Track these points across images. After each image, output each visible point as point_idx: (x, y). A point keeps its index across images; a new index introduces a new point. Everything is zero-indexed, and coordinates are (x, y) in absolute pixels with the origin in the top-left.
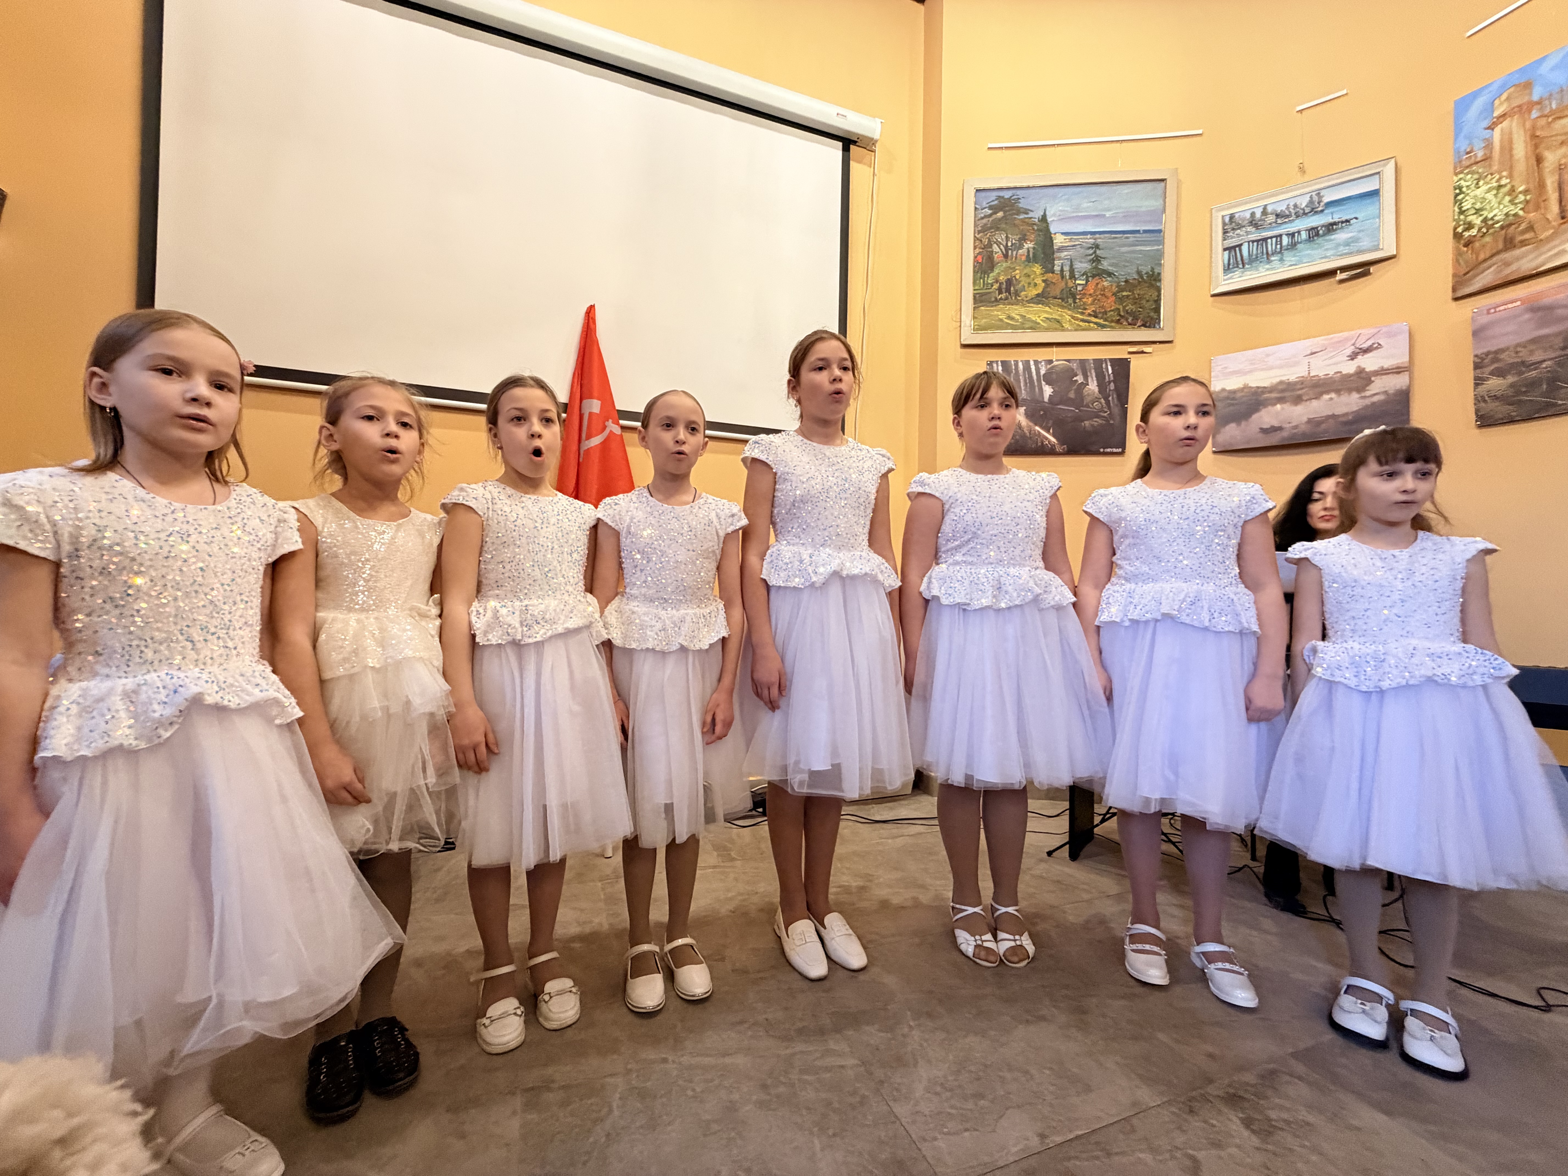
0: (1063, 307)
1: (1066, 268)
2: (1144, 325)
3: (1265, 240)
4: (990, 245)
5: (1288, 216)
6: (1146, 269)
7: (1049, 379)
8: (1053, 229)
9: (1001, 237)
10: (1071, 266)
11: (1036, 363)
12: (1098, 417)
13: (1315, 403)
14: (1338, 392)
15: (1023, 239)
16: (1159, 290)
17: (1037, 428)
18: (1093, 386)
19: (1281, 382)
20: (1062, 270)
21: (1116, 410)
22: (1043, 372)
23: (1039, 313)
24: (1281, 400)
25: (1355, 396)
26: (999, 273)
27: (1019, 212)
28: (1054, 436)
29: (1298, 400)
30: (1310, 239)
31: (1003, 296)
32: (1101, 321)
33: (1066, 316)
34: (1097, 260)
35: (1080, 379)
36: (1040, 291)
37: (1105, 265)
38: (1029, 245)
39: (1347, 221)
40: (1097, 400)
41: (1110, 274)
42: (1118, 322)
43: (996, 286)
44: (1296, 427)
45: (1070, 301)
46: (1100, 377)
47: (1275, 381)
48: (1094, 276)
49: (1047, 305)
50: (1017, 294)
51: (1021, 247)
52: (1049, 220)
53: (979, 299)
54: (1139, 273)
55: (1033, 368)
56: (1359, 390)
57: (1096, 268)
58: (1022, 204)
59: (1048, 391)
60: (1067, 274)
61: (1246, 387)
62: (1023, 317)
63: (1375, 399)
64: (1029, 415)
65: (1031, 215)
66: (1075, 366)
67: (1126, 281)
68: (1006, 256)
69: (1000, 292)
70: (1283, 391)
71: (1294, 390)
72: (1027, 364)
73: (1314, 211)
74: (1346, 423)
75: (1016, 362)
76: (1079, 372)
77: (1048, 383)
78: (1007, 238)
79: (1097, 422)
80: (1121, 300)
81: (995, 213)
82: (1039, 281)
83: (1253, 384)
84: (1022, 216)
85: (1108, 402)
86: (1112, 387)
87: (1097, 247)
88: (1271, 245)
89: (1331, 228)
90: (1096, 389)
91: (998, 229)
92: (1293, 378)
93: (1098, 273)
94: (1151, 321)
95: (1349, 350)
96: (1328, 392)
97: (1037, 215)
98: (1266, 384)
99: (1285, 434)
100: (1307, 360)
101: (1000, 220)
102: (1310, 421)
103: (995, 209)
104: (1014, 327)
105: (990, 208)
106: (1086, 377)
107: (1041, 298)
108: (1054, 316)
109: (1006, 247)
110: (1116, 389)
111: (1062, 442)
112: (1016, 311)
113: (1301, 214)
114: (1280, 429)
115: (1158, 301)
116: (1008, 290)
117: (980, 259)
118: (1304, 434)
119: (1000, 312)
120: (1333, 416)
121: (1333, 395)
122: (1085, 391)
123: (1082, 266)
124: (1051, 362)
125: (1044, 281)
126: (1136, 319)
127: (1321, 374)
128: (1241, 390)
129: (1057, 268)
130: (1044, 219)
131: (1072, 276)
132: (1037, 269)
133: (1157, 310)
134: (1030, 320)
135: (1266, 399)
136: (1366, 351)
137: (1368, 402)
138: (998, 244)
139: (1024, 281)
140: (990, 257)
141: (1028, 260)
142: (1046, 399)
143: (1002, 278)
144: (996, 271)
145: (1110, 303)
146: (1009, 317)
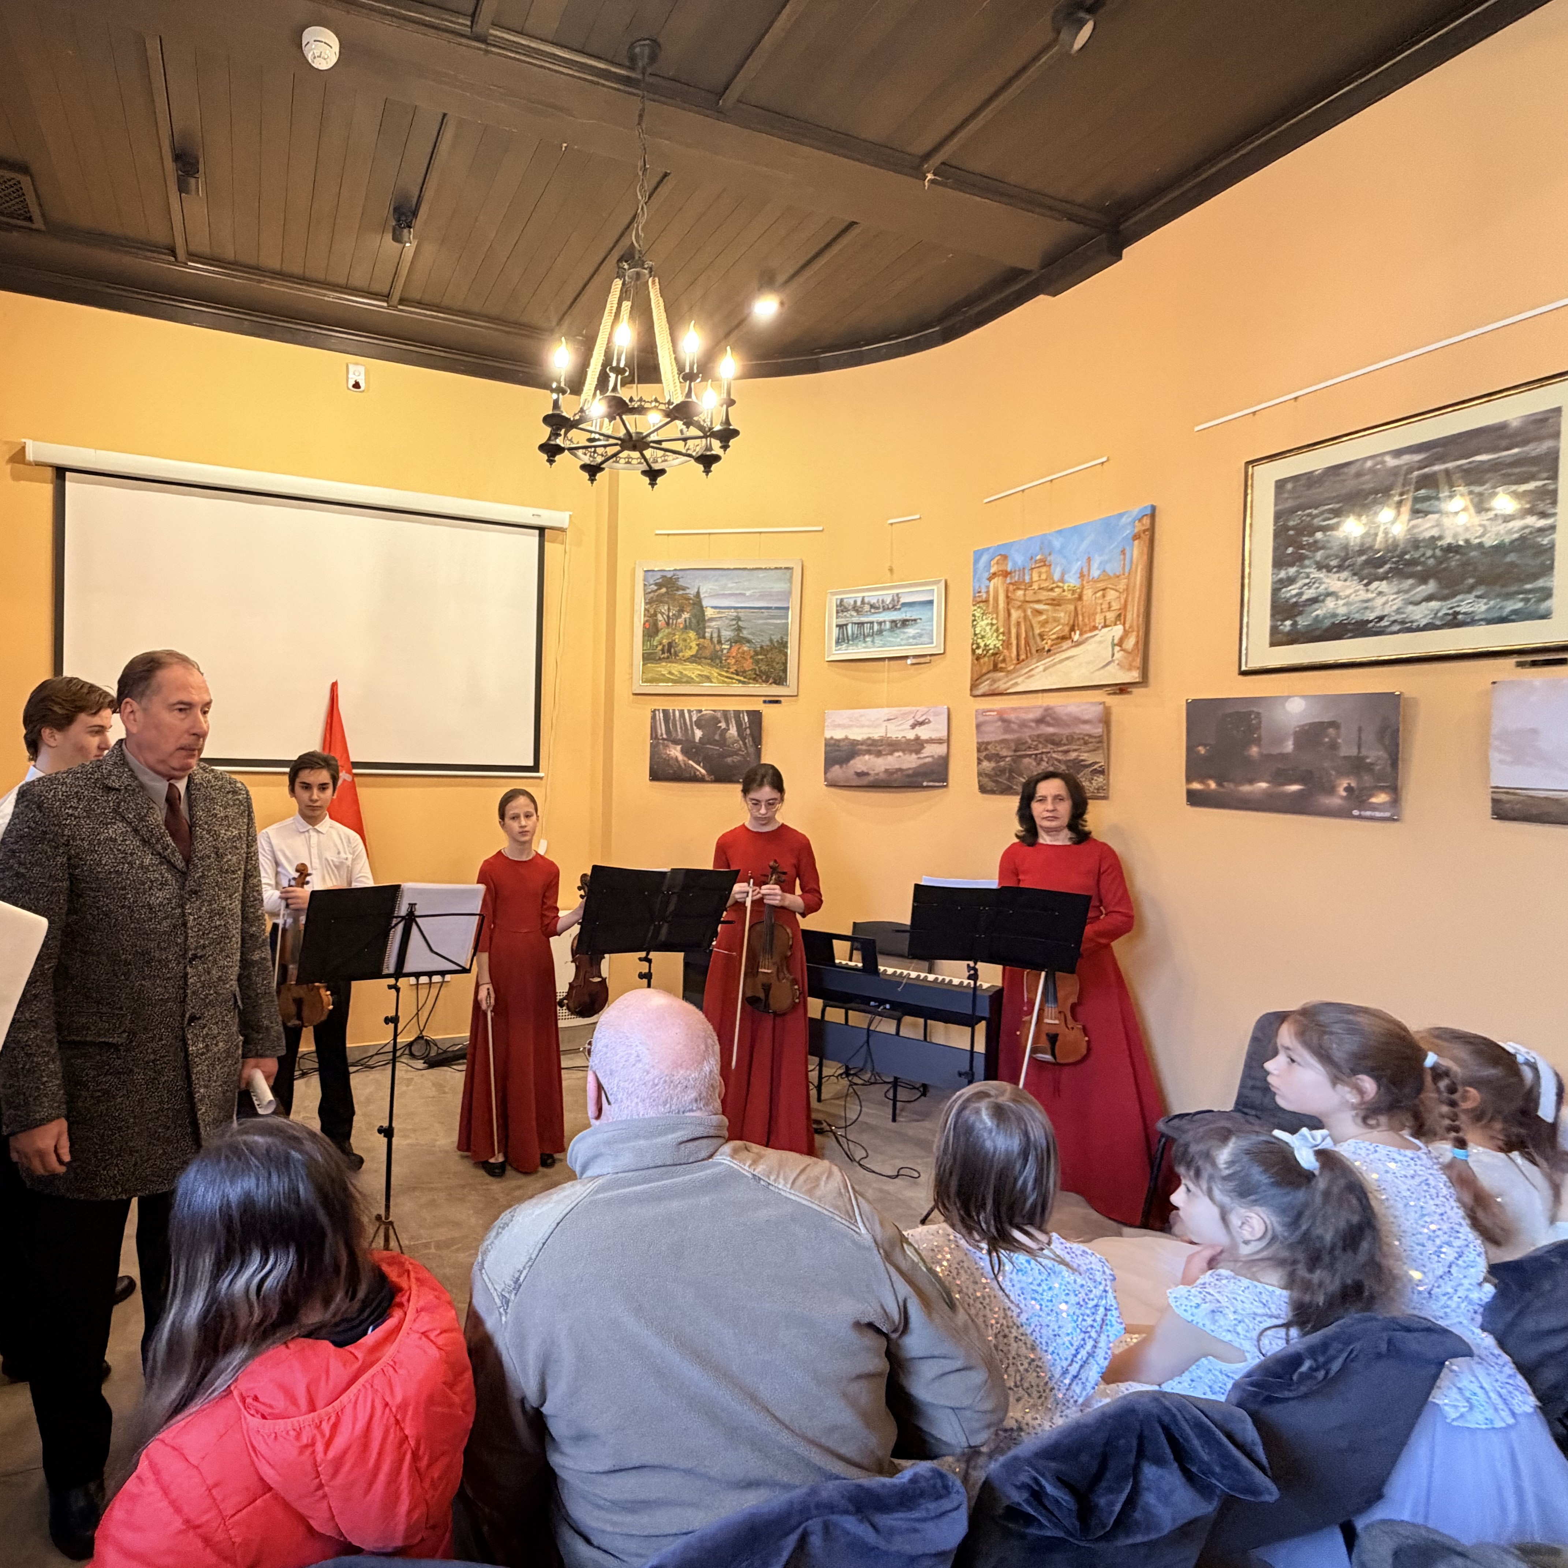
0: (712, 666)
1: (715, 635)
2: (775, 682)
3: (862, 624)
4: (655, 615)
5: (878, 608)
6: (776, 638)
7: (699, 724)
8: (704, 603)
9: (664, 609)
10: (719, 632)
11: (690, 712)
12: (737, 755)
13: (889, 757)
14: (903, 751)
15: (681, 611)
16: (786, 654)
17: (691, 762)
18: (733, 731)
19: (869, 738)
20: (711, 638)
21: (752, 750)
22: (694, 719)
23: (693, 670)
24: (869, 752)
25: (914, 756)
26: (662, 637)
27: (678, 589)
28: (704, 768)
29: (879, 754)
30: (891, 630)
31: (666, 655)
32: (742, 679)
33: (715, 672)
34: (739, 629)
35: (723, 725)
36: (693, 652)
37: (745, 633)
38: (686, 615)
39: (915, 620)
40: (737, 742)
41: (749, 641)
42: (754, 679)
43: (660, 647)
44: (878, 774)
45: (718, 661)
46: (739, 725)
47: (865, 737)
48: (736, 642)
49: (699, 664)
50: (676, 655)
51: (680, 616)
52: (702, 596)
53: (648, 658)
54: (771, 641)
55: (687, 715)
56: (918, 752)
57: (738, 635)
58: (681, 583)
59: (698, 734)
60: (715, 640)
61: (847, 738)
62: (681, 673)
63: (927, 760)
64: (684, 752)
65: (688, 591)
66: (719, 715)
67: (762, 647)
68: (668, 624)
69: (663, 653)
70: (870, 745)
71: (876, 746)
72: (682, 713)
73: (894, 608)
74: (908, 776)
75: (674, 711)
76: (723, 720)
77: (699, 728)
78: (669, 609)
79: (736, 758)
80: (757, 662)
81: (660, 589)
82: (693, 644)
83: (852, 737)
84: (681, 592)
85: (745, 744)
86: (748, 731)
87: (738, 619)
88: (867, 629)
89: (905, 623)
90: (736, 734)
91: (661, 602)
92: (876, 737)
93: (738, 640)
94: (780, 680)
95: (911, 722)
96: (897, 751)
97: (692, 592)
98: (859, 738)
99: (871, 778)
100: (886, 723)
101: (663, 595)
102: (886, 771)
103: (660, 586)
104: (674, 681)
105: (656, 584)
106: (728, 725)
107: (696, 659)
108: (705, 673)
109: (668, 617)
110: (752, 734)
111: (710, 771)
112: (676, 668)
113: (886, 609)
114: (867, 774)
115: (785, 664)
116: (669, 651)
117: (647, 625)
118: (883, 781)
119: (663, 668)
120: (900, 770)
121: (900, 754)
122: (728, 735)
123: (727, 634)
124: (700, 711)
125: (698, 645)
126: (768, 678)
127: (894, 736)
128: (843, 740)
129: (708, 635)
130: (698, 593)
131: (720, 642)
132: (692, 634)
133: (785, 670)
134: (686, 676)
135: (860, 750)
136: (922, 723)
137: (921, 762)
138: (662, 614)
139: (681, 645)
140: (655, 624)
141: (686, 628)
142: (697, 740)
143: (665, 641)
144: (660, 635)
145: (748, 665)
146: (670, 673)
